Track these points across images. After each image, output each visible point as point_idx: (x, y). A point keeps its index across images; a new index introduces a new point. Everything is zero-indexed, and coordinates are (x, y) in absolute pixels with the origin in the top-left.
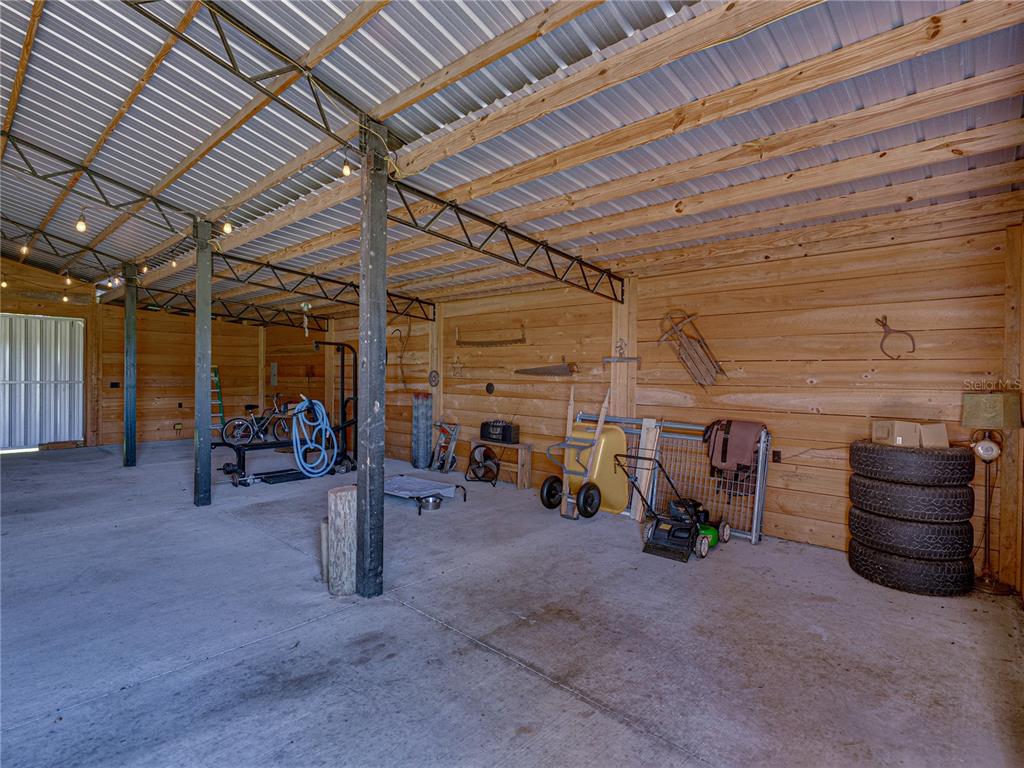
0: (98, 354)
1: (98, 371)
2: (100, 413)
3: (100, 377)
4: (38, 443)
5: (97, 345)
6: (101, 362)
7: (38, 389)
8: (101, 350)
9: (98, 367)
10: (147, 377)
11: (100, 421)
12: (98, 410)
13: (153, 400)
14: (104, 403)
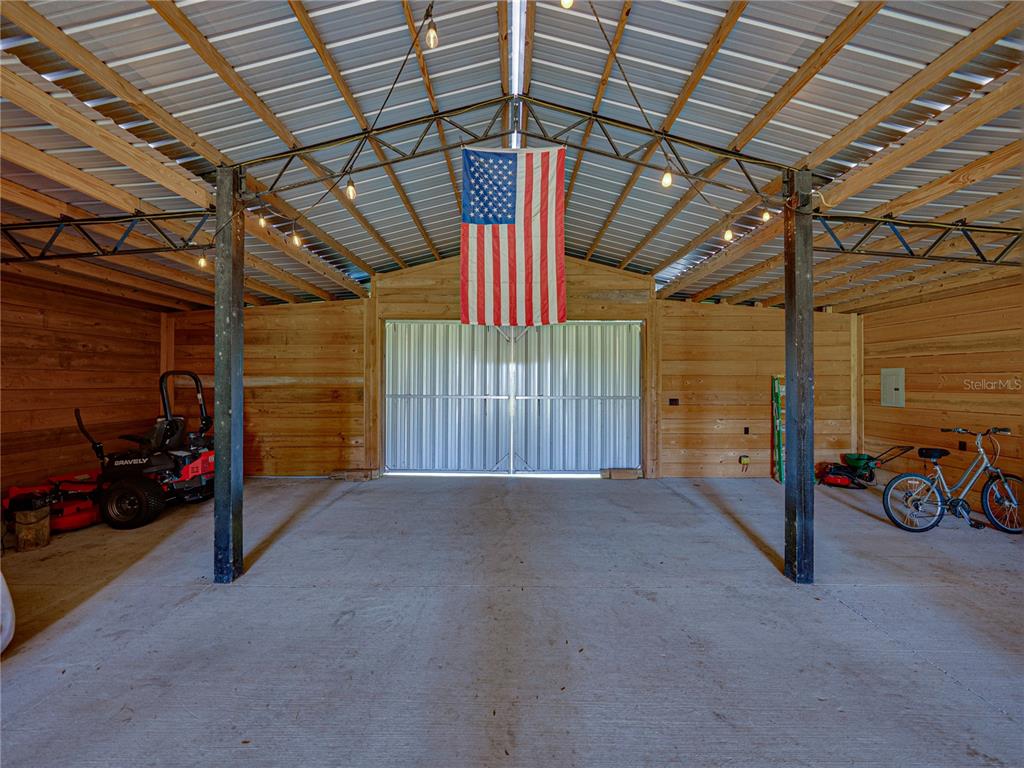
0: (658, 362)
1: (657, 384)
2: (661, 436)
3: (660, 392)
4: (599, 467)
5: (657, 352)
6: (660, 374)
7: (599, 406)
8: (660, 358)
9: (657, 379)
10: (708, 392)
11: (660, 446)
12: (657, 434)
13: (716, 423)
14: (663, 425)
